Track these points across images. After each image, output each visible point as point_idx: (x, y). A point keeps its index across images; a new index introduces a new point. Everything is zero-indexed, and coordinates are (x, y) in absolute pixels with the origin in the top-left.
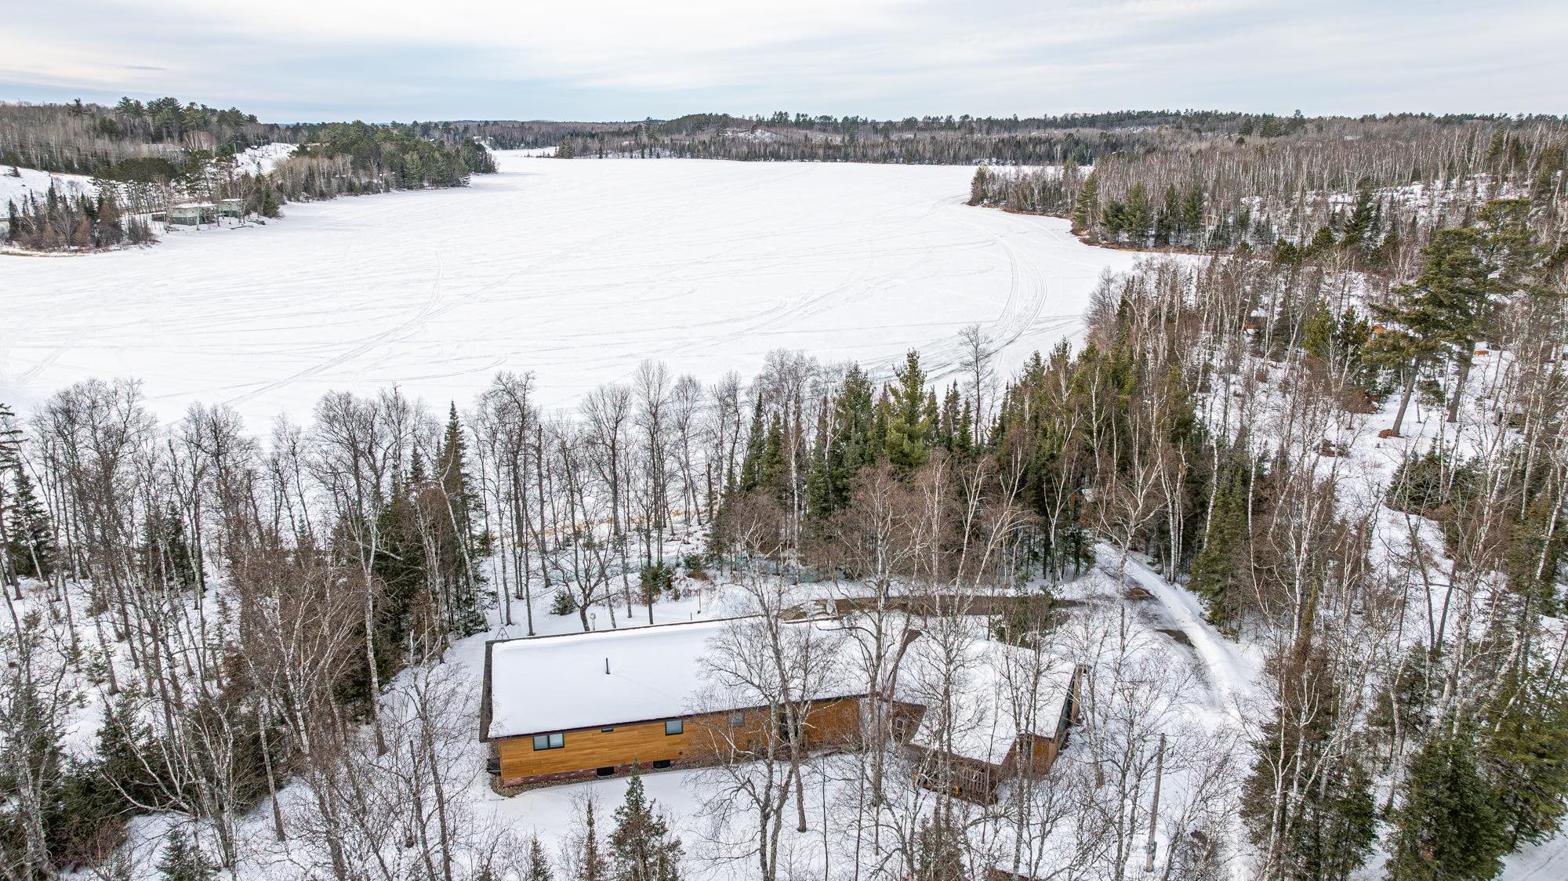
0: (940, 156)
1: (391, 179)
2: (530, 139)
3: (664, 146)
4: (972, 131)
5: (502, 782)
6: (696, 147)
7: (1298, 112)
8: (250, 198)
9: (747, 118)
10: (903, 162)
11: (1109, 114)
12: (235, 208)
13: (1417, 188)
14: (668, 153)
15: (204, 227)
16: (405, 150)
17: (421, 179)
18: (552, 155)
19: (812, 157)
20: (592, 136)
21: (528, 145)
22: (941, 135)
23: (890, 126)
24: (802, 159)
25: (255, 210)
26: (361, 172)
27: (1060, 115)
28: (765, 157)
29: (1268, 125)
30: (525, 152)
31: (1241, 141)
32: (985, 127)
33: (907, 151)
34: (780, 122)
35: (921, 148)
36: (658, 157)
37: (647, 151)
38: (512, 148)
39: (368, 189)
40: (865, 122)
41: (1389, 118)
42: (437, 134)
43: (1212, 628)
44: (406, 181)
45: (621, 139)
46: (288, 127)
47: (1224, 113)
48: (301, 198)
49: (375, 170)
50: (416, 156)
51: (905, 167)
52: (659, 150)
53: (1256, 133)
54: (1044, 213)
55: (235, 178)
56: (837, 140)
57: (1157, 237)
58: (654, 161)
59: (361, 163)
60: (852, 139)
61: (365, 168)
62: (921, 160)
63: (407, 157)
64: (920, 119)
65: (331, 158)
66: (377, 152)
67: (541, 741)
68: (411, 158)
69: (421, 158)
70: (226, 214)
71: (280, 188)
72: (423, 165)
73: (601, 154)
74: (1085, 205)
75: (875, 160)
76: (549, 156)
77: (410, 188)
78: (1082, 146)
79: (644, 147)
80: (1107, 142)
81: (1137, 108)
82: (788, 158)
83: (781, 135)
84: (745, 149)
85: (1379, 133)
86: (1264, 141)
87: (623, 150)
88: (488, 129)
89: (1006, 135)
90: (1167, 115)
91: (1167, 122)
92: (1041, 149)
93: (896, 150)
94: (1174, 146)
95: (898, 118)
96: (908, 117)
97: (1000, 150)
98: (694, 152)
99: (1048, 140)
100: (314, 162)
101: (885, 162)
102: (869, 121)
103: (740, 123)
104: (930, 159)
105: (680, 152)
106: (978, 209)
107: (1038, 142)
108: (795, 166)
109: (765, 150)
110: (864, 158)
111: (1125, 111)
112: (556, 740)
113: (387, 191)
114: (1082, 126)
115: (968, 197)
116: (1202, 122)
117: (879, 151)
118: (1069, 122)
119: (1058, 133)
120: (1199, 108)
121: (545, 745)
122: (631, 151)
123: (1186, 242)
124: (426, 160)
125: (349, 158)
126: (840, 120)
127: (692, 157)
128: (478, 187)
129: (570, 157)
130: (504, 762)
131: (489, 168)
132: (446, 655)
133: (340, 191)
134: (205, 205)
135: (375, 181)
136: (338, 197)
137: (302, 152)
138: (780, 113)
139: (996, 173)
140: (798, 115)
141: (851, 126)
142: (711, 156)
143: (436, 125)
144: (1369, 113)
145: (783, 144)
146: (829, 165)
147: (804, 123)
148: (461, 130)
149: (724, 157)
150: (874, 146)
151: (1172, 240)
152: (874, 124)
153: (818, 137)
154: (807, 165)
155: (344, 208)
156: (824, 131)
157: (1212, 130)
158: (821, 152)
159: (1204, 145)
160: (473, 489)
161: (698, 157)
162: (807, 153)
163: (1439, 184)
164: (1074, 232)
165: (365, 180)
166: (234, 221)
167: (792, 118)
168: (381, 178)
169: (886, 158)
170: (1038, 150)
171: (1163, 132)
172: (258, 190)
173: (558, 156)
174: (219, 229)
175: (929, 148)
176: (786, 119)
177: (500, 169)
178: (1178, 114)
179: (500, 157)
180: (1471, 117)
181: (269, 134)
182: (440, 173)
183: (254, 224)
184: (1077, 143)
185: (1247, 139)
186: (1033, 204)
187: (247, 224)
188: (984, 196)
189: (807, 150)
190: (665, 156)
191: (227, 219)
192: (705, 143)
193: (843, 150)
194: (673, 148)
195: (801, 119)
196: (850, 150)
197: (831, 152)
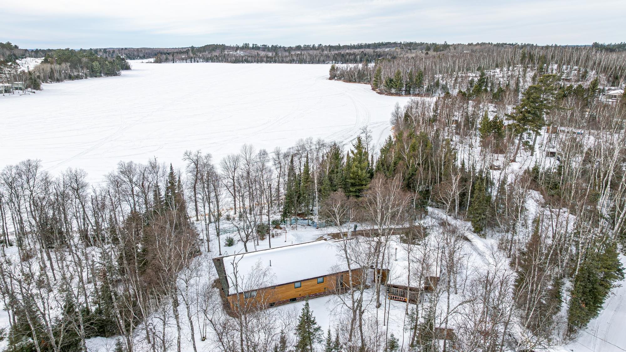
0: (313, 60)
1: (88, 73)
2: (141, 55)
3: (200, 58)
4: (323, 50)
6: (213, 58)
7: (445, 42)
8: (28, 82)
9: (232, 46)
10: (298, 63)
11: (375, 43)
12: (20, 86)
13: (498, 70)
14: (202, 60)
15: (7, 94)
16: (93, 61)
17: (100, 73)
18: (152, 62)
19: (262, 61)
20: (168, 54)
21: (141, 58)
22: (311, 52)
23: (290, 49)
24: (258, 62)
25: (30, 87)
26: (74, 70)
27: (356, 44)
28: (242, 62)
29: (436, 48)
30: (141, 61)
31: (427, 53)
32: (328, 49)
33: (299, 58)
34: (245, 47)
35: (305, 58)
36: (198, 62)
37: (193, 60)
38: (134, 59)
39: (78, 77)
40: (280, 47)
41: (478, 44)
42: (101, 54)
43: (475, 234)
44: (94, 74)
45: (182, 55)
46: (32, 51)
47: (418, 42)
48: (48, 82)
49: (80, 69)
50: (97, 63)
51: (299, 65)
52: (198, 59)
53: (432, 50)
54: (359, 82)
55: (19, 72)
56: (270, 54)
57: (406, 91)
58: (196, 63)
59: (74, 66)
60: (276, 54)
61: (75, 68)
62: (305, 62)
63: (94, 63)
64: (302, 46)
65: (60, 64)
66: (80, 61)
68: (95, 64)
69: (100, 64)
70: (17, 89)
71: (39, 77)
72: (101, 67)
73: (173, 61)
74: (377, 79)
75: (287, 62)
76: (151, 62)
77: (96, 77)
78: (367, 56)
79: (192, 58)
80: (376, 54)
81: (385, 41)
82: (252, 62)
83: (248, 53)
84: (234, 58)
85: (476, 50)
86: (435, 53)
87: (183, 59)
88: (123, 51)
89: (337, 52)
90: (396, 44)
91: (397, 46)
92: (352, 57)
93: (295, 58)
94: (402, 56)
95: (294, 45)
96: (297, 45)
97: (336, 58)
98: (212, 60)
99: (354, 54)
100: (53, 66)
101: (291, 63)
102: (282, 46)
103: (230, 48)
105: (207, 60)
106: (333, 81)
107: (350, 54)
108: (254, 65)
109: (242, 59)
110: (282, 62)
111: (381, 42)
113: (86, 78)
114: (365, 48)
115: (329, 76)
116: (411, 46)
117: (288, 59)
118: (360, 47)
119: (357, 51)
120: (408, 41)
122: (186, 60)
123: (417, 92)
124: (102, 65)
125: (69, 64)
126: (270, 46)
127: (212, 62)
128: (125, 76)
129: (160, 62)
131: (127, 68)
133: (65, 78)
134: (7, 85)
135: (81, 74)
136: (65, 81)
137: (46, 61)
138: (246, 44)
139: (339, 67)
140: (253, 44)
141: (275, 49)
142: (220, 61)
143: (100, 50)
144: (470, 43)
145: (249, 56)
146: (268, 64)
147: (256, 48)
148: (111, 52)
149: (225, 62)
150: (286, 57)
151: (411, 92)
152: (284, 48)
153: (262, 53)
154: (260, 65)
155: (67, 85)
156: (264, 51)
157: (414, 49)
158: (265, 59)
159: (413, 55)
161: (214, 62)
162: (259, 60)
163: (505, 69)
164: (373, 89)
165: (76, 74)
166: (21, 92)
167: (251, 46)
168: (83, 73)
169: (292, 61)
170: (350, 58)
171: (397, 50)
172: (31, 78)
173: (156, 62)
174: (14, 95)
175: (308, 57)
176: (248, 46)
177: (132, 68)
178: (401, 43)
179: (131, 63)
180: (506, 44)
181: (25, 54)
182: (108, 70)
183: (30, 93)
184: (365, 55)
185: (429, 52)
186: (355, 79)
187: (27, 93)
188: (335, 76)
189: (259, 59)
190: (201, 62)
191: (17, 91)
192: (216, 56)
193: (274, 59)
194: (204, 58)
195: (255, 46)
196: (276, 58)
197: (269, 59)
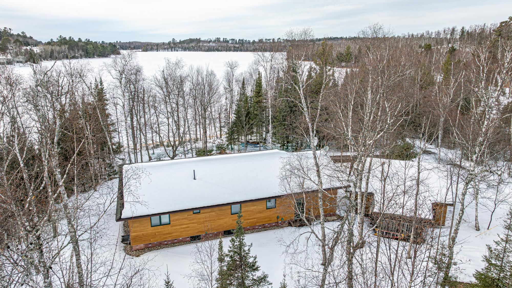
1: (83, 55)
2: (132, 46)
3: (179, 48)
5: (131, 248)
6: (190, 47)
8: (27, 56)
9: (206, 40)
12: (21, 60)
14: (180, 50)
15: (8, 66)
16: (88, 45)
17: (94, 55)
18: (140, 51)
19: (230, 50)
20: (153, 45)
24: (226, 51)
25: (30, 61)
26: (71, 51)
28: (214, 51)
32: (285, 42)
35: (266, 48)
36: (177, 51)
37: (173, 49)
38: (126, 49)
39: (74, 57)
44: (88, 55)
45: (164, 46)
48: (48, 59)
49: (76, 50)
52: (177, 49)
58: (176, 52)
59: (71, 48)
60: (242, 45)
61: (73, 50)
63: (88, 47)
64: (264, 39)
65: (60, 46)
66: (77, 45)
67: (155, 220)
68: (90, 47)
70: (18, 62)
71: (40, 56)
72: (94, 50)
73: (157, 50)
75: (251, 51)
77: (90, 57)
79: (172, 48)
82: (222, 51)
83: (219, 44)
84: (207, 48)
87: (165, 49)
93: (258, 48)
96: (260, 39)
98: (189, 49)
100: (53, 48)
102: (247, 40)
103: (204, 42)
104: (269, 50)
105: (185, 49)
108: (224, 53)
109: (214, 48)
110: (247, 50)
111: (329, 37)
112: (165, 219)
113: (81, 58)
121: (158, 222)
122: (168, 49)
124: (95, 48)
125: (67, 46)
126: (238, 40)
127: (189, 51)
129: (147, 51)
130: (132, 234)
131: (118, 54)
132: (98, 188)
133: (63, 58)
134: (10, 58)
135: (77, 55)
136: (62, 60)
138: (218, 38)
140: (224, 39)
141: (241, 42)
142: (195, 50)
145: (220, 47)
146: (235, 53)
149: (200, 51)
150: (250, 47)
152: (249, 41)
153: (231, 45)
154: (228, 53)
158: (233, 48)
160: (112, 120)
161: (191, 51)
165: (73, 54)
166: (21, 64)
167: (222, 40)
168: (79, 54)
173: (143, 51)
174: (15, 67)
176: (219, 40)
177: (122, 54)
179: (122, 51)
181: (38, 44)
182: (100, 53)
183: (29, 65)
187: (26, 65)
189: (228, 48)
190: (180, 51)
191: (18, 64)
192: (193, 46)
193: (240, 48)
194: (182, 48)
195: (225, 40)
196: (242, 48)
197: (236, 49)
